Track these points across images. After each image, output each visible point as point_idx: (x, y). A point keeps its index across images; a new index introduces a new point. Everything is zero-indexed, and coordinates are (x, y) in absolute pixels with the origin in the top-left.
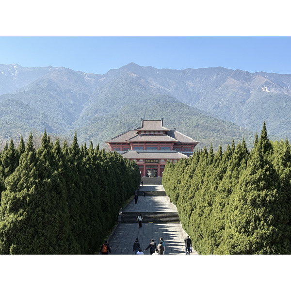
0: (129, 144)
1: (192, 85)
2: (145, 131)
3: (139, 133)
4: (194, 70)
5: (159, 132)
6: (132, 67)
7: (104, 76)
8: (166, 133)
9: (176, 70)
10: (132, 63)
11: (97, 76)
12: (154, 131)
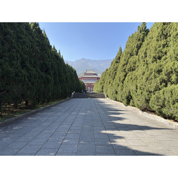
0: (81, 78)
1: (102, 65)
2: (87, 74)
3: (85, 74)
4: (103, 60)
5: (92, 74)
6: (83, 59)
7: (75, 62)
8: (95, 74)
9: (97, 60)
10: (83, 58)
11: (73, 62)
12: (90, 74)
